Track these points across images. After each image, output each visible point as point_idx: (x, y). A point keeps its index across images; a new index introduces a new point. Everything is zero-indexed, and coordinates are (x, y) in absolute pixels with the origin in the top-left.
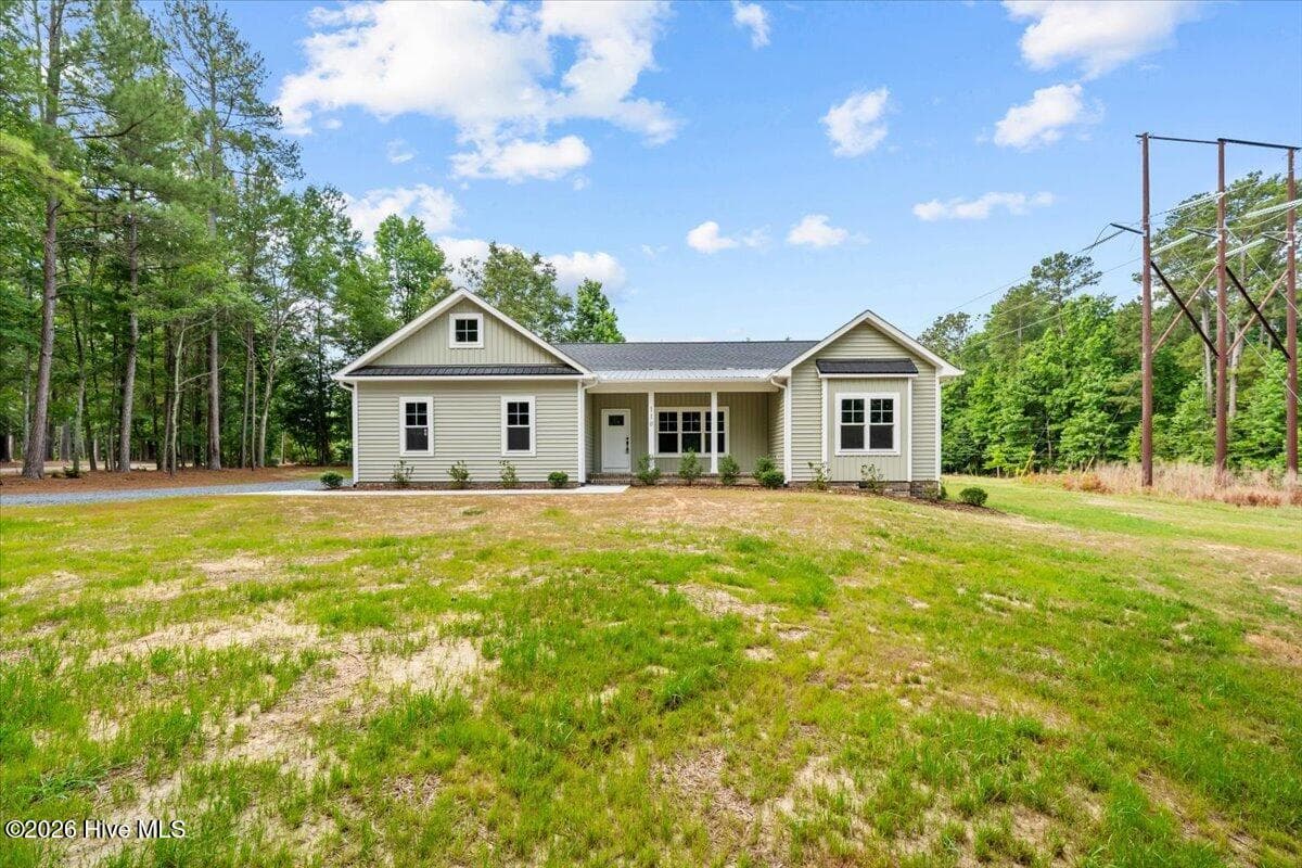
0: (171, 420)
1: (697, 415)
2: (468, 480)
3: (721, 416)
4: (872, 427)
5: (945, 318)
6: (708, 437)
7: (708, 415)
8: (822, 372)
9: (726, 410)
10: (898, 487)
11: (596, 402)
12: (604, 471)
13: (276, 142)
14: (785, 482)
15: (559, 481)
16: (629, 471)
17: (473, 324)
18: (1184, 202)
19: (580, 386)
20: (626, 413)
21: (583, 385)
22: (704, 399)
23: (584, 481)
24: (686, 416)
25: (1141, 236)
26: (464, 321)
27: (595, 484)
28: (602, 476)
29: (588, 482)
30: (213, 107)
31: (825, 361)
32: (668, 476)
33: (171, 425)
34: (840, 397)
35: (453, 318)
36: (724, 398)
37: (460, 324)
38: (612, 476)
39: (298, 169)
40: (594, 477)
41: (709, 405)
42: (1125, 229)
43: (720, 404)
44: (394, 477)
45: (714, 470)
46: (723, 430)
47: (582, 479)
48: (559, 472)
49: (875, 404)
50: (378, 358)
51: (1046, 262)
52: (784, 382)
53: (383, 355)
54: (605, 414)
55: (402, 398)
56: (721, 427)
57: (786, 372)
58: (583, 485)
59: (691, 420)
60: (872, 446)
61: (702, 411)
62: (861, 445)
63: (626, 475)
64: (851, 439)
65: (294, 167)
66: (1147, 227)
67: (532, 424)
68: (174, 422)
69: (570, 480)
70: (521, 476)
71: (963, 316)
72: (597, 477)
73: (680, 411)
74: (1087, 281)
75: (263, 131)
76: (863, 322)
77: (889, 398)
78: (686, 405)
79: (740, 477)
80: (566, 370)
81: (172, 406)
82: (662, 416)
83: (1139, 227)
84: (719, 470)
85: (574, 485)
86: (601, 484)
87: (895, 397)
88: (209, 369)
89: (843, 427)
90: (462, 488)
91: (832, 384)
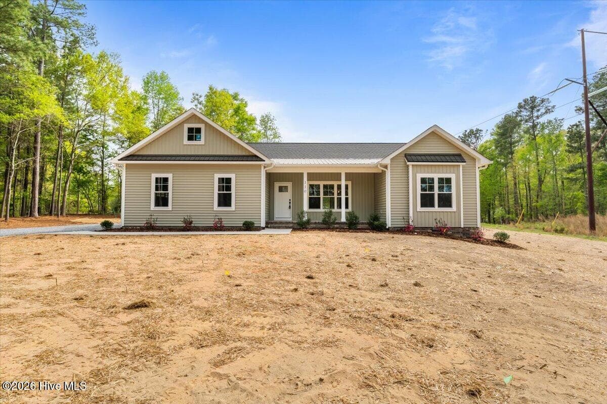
0: (8, 187)
1: (332, 187)
2: (193, 225)
3: (347, 187)
4: (439, 194)
5: (468, 131)
6: (339, 200)
7: (339, 187)
8: (408, 161)
9: (350, 183)
10: (456, 231)
11: (272, 178)
12: (275, 220)
13: (83, 24)
14: (387, 227)
15: (249, 226)
16: (290, 220)
17: (198, 131)
18: (601, 69)
19: (262, 168)
20: (289, 185)
21: (265, 167)
22: (337, 176)
23: (264, 226)
24: (325, 187)
25: (582, 86)
26: (193, 129)
27: (271, 228)
28: (276, 223)
29: (267, 227)
30: (45, 3)
31: (411, 155)
32: (315, 223)
33: (8, 190)
34: (419, 176)
35: (186, 126)
36: (349, 176)
37: (190, 130)
38: (281, 223)
39: (95, 40)
40: (271, 224)
41: (340, 180)
42: (573, 82)
43: (346, 180)
44: (146, 223)
45: (343, 219)
46: (347, 195)
47: (263, 225)
48: (249, 220)
49: (441, 180)
50: (139, 150)
51: (525, 101)
52: (386, 167)
53: (142, 148)
54: (277, 185)
55: (153, 175)
56: (347, 194)
57: (387, 161)
58: (264, 228)
59: (328, 189)
60: (439, 206)
61: (335, 184)
62: (432, 205)
63: (289, 223)
64: (427, 201)
65: (92, 39)
66: (585, 81)
67: (233, 192)
68: (10, 188)
69: (255, 225)
70: (226, 223)
71: (478, 131)
72: (272, 223)
73: (321, 184)
74: (548, 111)
75: (75, 18)
76: (433, 132)
77: (450, 177)
78: (325, 180)
79: (359, 224)
80: (254, 158)
81: (10, 178)
82: (311, 186)
83: (581, 81)
84: (346, 220)
85: (259, 229)
86: (275, 228)
87: (453, 176)
88: (35, 155)
89: (421, 194)
90: (188, 230)
91: (415, 168)
